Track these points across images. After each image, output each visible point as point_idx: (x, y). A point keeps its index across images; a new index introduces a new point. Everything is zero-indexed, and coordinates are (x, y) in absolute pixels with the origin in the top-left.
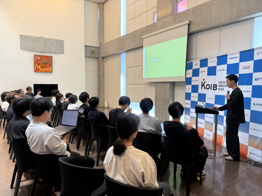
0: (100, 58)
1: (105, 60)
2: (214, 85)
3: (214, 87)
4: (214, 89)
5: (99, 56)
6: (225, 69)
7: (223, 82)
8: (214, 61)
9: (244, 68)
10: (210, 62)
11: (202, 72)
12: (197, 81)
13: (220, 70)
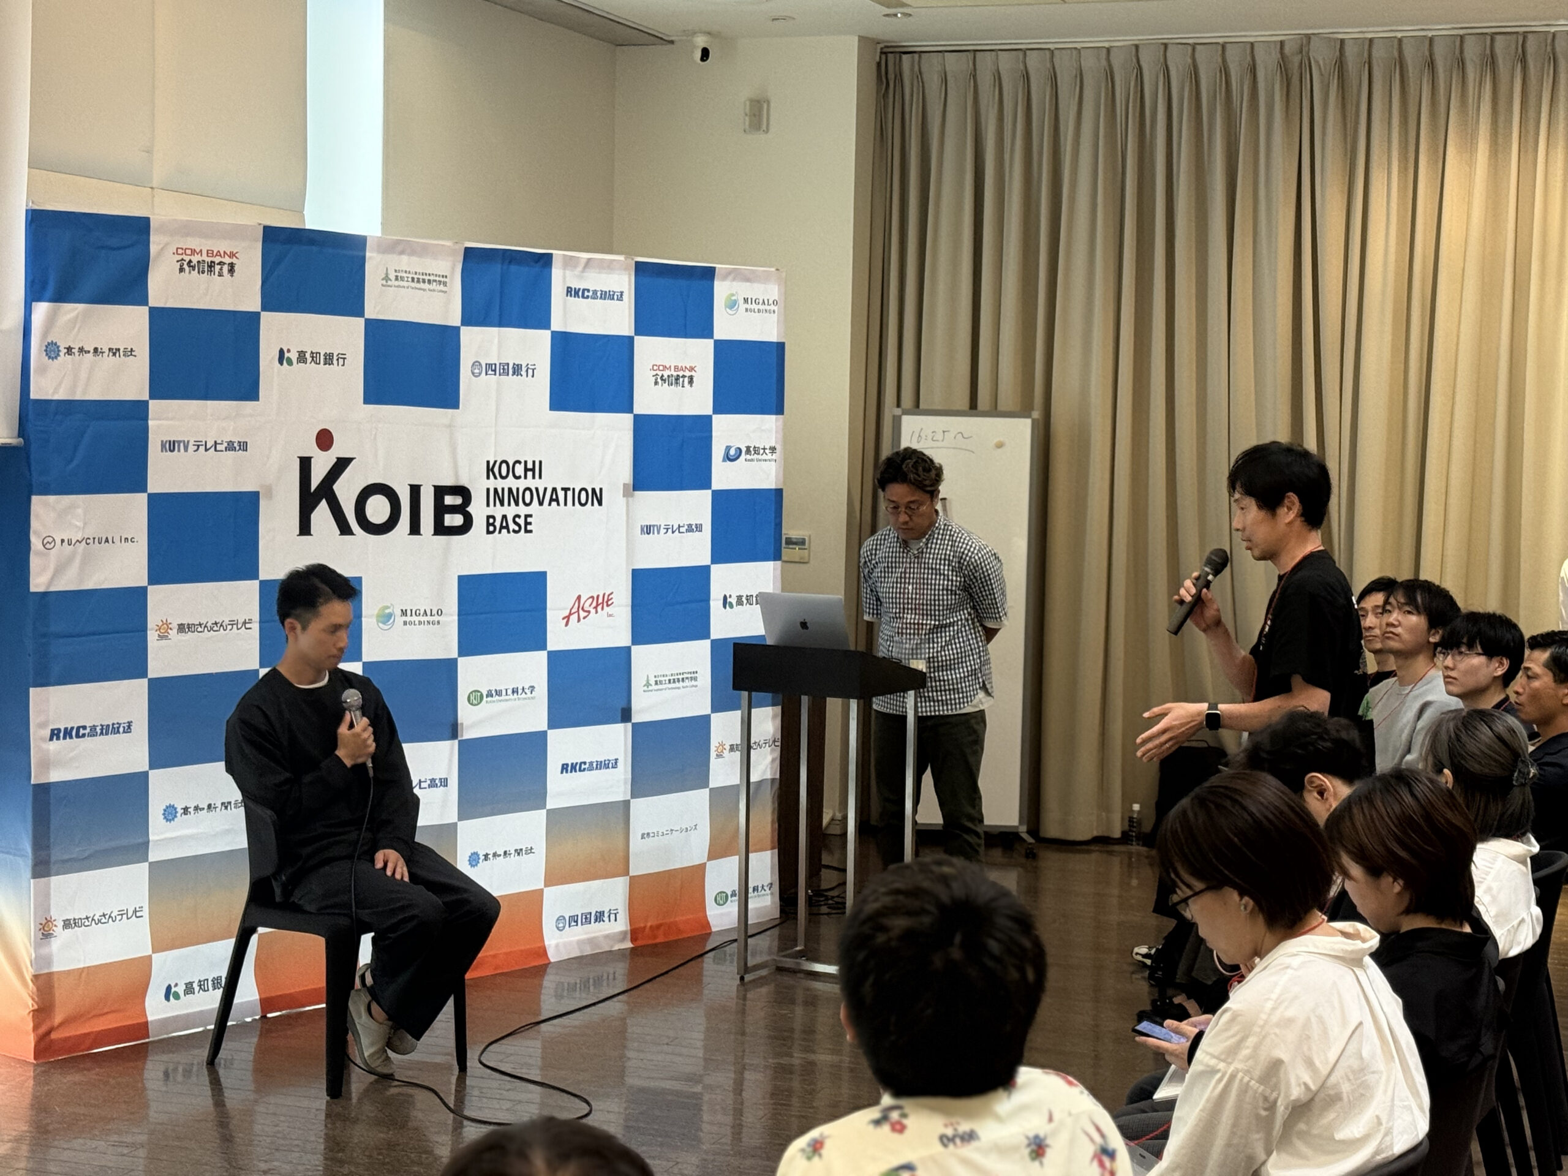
2: (440, 492)
6: (532, 368)
7: (519, 470)
8: (432, 278)
9: (662, 376)
10: (393, 278)
11: (295, 361)
12: (230, 447)
13: (494, 370)
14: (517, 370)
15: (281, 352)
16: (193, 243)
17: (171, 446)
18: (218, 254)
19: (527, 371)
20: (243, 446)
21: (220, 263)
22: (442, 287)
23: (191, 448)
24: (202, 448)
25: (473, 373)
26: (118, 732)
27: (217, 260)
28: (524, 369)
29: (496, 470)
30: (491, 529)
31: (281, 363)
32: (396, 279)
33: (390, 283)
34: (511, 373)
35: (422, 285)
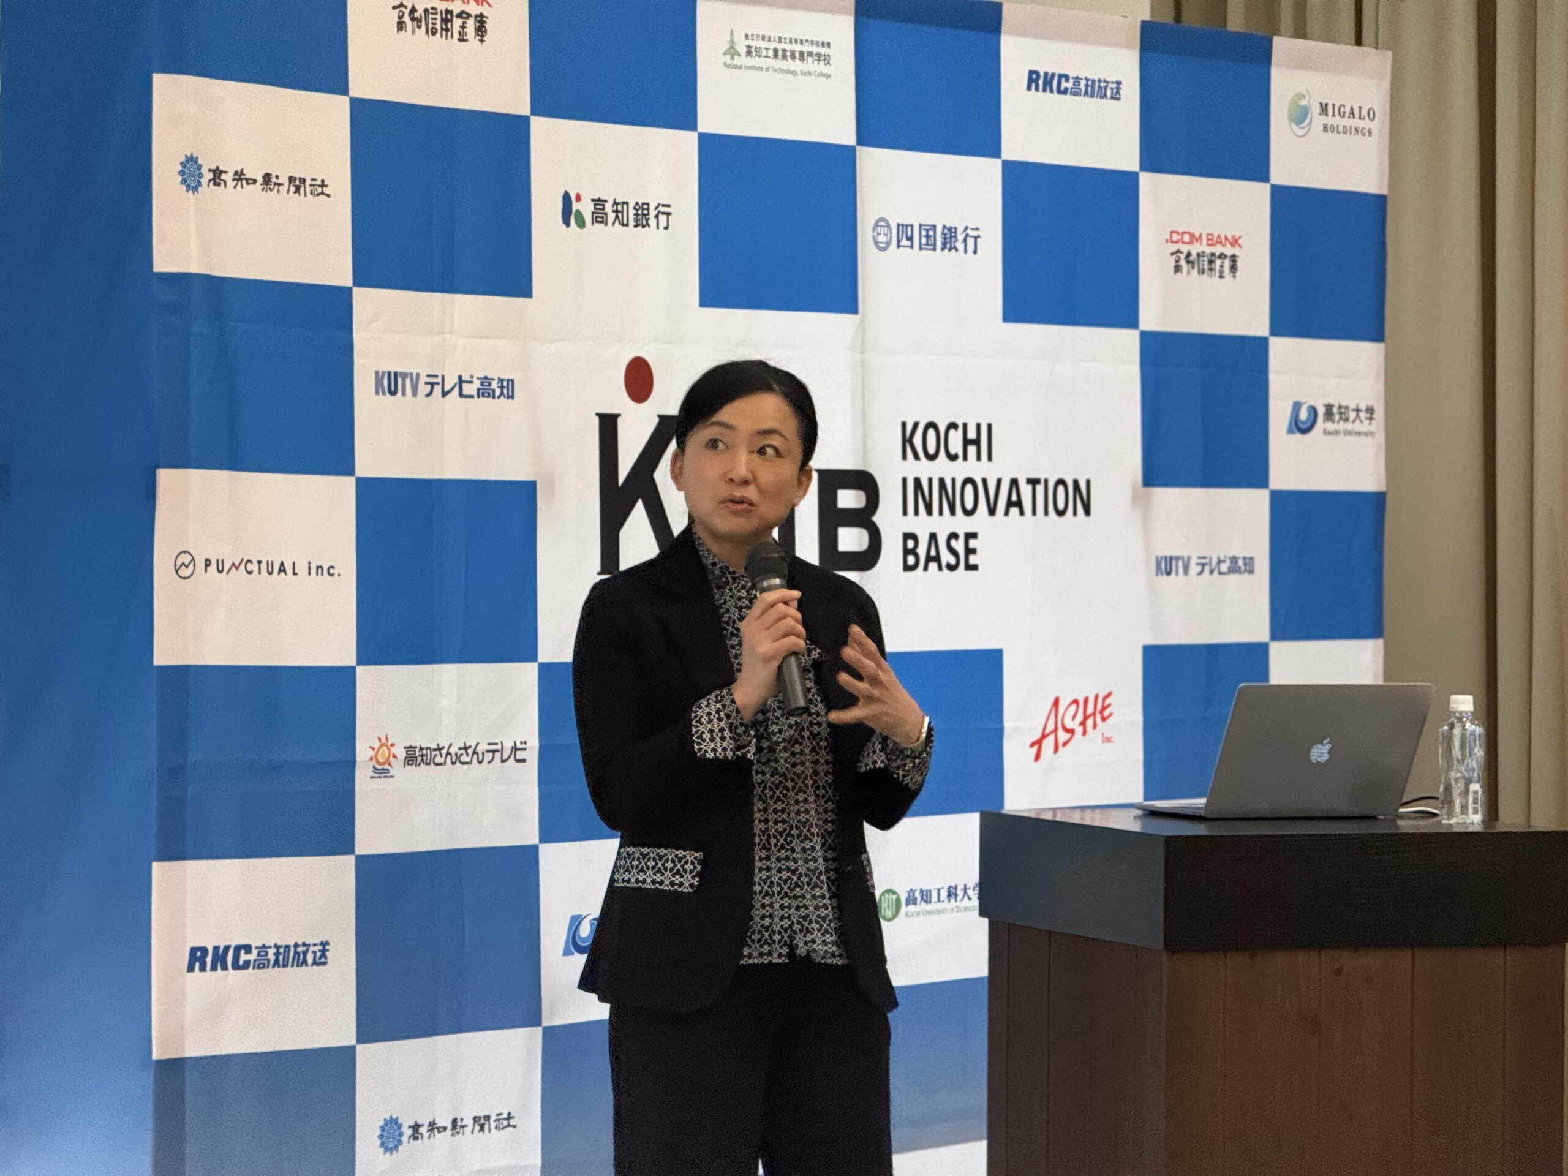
3: (829, 519)
4: (828, 556)
8: (806, 48)
9: (1189, 255)
10: (743, 51)
11: (588, 218)
12: (485, 390)
13: (910, 239)
14: (949, 238)
15: (566, 198)
17: (391, 384)
19: (965, 241)
20: (508, 388)
21: (461, 15)
22: (822, 67)
23: (423, 389)
24: (438, 389)
25: (877, 243)
26: (305, 962)
27: (457, 7)
28: (961, 237)
29: (918, 441)
30: (911, 560)
31: (567, 222)
32: (749, 53)
33: (738, 61)
34: (939, 245)
35: (789, 64)
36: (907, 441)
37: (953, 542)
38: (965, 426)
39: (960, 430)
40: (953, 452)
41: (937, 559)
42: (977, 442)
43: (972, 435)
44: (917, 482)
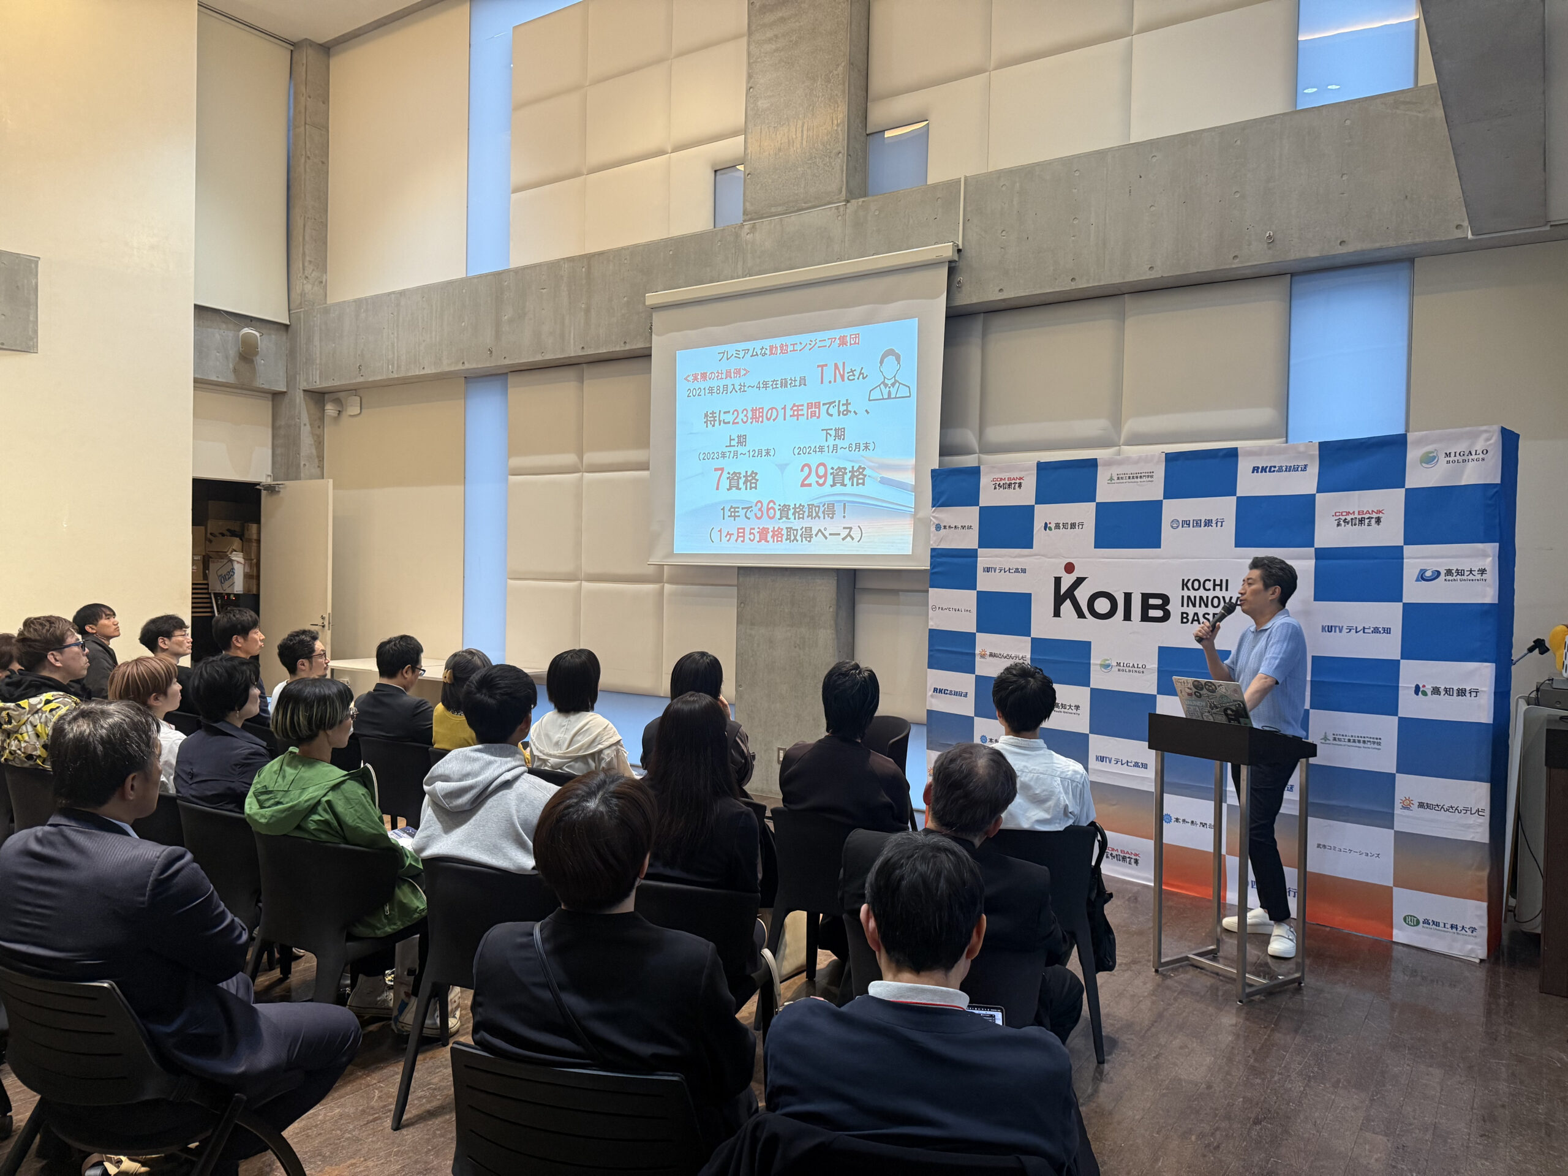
0: (299, 398)
1: (330, 409)
2: (1145, 597)
3: (1146, 607)
4: (1145, 618)
5: (291, 380)
6: (1220, 522)
7: (1209, 585)
8: (1142, 475)
9: (1346, 519)
10: (1116, 478)
11: (1053, 528)
12: (1017, 571)
13: (1189, 524)
14: (1208, 523)
15: (1046, 524)
16: (1002, 476)
17: (988, 570)
18: (1014, 479)
19: (1217, 523)
20: (1024, 571)
21: (1015, 483)
22: (1150, 479)
23: (998, 571)
24: (1003, 571)
25: (1172, 527)
27: (1013, 482)
28: (1214, 522)
29: (1189, 585)
30: (1185, 620)
31: (1045, 529)
32: (1118, 478)
33: (1113, 481)
34: (1203, 524)
35: (1136, 480)
36: (1184, 585)
37: (1206, 616)
38: (1214, 580)
39: (1212, 582)
40: (1207, 588)
41: (1198, 620)
42: (1221, 585)
43: (1218, 582)
44: (1189, 597)
